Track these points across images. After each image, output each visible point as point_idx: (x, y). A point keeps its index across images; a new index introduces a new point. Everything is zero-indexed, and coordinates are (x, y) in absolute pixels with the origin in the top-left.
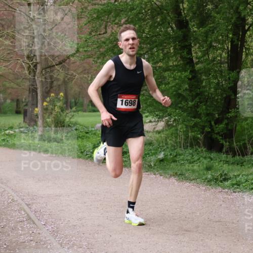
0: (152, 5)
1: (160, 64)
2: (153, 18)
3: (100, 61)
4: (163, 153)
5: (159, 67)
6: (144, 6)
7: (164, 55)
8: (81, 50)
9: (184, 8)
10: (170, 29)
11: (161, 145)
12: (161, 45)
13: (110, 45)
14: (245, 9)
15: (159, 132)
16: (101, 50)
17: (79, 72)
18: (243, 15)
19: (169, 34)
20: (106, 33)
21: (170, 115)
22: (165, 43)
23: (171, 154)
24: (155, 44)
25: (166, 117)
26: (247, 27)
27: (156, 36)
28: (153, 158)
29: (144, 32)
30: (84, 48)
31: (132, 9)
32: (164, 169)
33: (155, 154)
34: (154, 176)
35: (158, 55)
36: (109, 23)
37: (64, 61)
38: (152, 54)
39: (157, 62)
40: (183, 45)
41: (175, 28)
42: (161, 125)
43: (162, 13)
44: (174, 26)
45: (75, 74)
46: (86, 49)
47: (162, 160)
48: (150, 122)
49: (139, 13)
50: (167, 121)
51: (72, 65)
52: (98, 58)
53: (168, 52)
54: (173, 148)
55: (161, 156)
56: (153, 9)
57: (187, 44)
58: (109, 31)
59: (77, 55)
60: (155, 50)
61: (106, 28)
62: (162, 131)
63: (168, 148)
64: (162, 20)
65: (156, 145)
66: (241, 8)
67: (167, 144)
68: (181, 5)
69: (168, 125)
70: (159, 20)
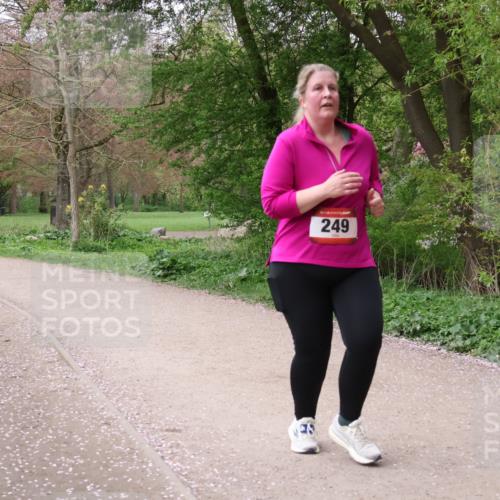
0: (226, 66)
1: (239, 147)
2: (228, 84)
3: (156, 141)
4: (245, 269)
5: (238, 151)
6: (215, 67)
7: (244, 134)
8: (130, 125)
9: (270, 71)
10: (251, 99)
11: (242, 258)
12: (240, 121)
13: (170, 120)
14: (352, 74)
15: (239, 240)
16: (157, 126)
17: (127, 156)
18: (350, 82)
19: (250, 106)
20: (163, 102)
21: (254, 217)
22: (246, 118)
23: (256, 272)
24: (232, 119)
25: (248, 219)
26: (356, 99)
27: (232, 108)
28: (232, 276)
29: (216, 103)
30: (133, 123)
31: (200, 70)
32: (247, 292)
33: (234, 270)
34: (233, 301)
35: (236, 134)
36: (168, 90)
37: (106, 140)
38: (228, 133)
39: (235, 145)
40: (270, 121)
41: (259, 99)
42: (241, 230)
43: (241, 78)
44: (257, 94)
45: (121, 159)
46: (137, 124)
47: (244, 280)
48: (227, 226)
49: (209, 77)
50: (250, 226)
51: (118, 146)
52: (154, 138)
53: (250, 131)
54: (258, 263)
55: (243, 273)
56: (228, 73)
57: (275, 119)
58: (167, 100)
59: (125, 132)
60: (231, 128)
61: (163, 97)
62: (243, 238)
63: (252, 262)
64: (240, 87)
65: (235, 258)
66: (347, 73)
67: (250, 257)
68: (266, 67)
69: (251, 231)
70: (236, 87)
